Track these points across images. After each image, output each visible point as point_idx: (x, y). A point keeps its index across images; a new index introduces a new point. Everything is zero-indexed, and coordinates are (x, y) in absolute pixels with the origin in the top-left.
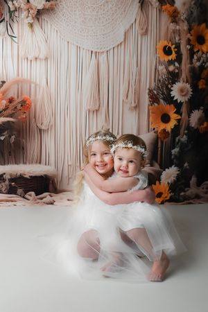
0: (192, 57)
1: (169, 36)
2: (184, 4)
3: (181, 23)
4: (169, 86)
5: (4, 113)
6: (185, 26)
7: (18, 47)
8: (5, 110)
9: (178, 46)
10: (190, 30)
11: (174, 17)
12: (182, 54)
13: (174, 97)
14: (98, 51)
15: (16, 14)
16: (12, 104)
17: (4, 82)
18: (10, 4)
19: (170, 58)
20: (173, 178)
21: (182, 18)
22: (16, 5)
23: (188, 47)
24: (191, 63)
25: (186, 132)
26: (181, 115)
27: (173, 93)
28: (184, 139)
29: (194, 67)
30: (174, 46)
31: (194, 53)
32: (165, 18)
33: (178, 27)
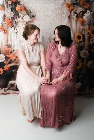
0: (89, 40)
1: (80, 31)
2: (87, 17)
3: (85, 26)
4: (79, 52)
5: (14, 62)
6: (87, 27)
7: (19, 37)
8: (14, 61)
9: (84, 35)
10: (89, 28)
11: (83, 23)
12: (85, 39)
13: (81, 56)
14: (51, 38)
15: (18, 24)
16: (17, 59)
17: (14, 50)
18: (16, 20)
19: (80, 40)
20: (79, 87)
21: (86, 23)
22: (18, 20)
23: (88, 36)
24: (89, 42)
25: (85, 69)
26: (83, 63)
27: (81, 55)
28: (84, 72)
29: (90, 44)
30: (82, 35)
31: (91, 38)
32: (79, 24)
33: (84, 28)
